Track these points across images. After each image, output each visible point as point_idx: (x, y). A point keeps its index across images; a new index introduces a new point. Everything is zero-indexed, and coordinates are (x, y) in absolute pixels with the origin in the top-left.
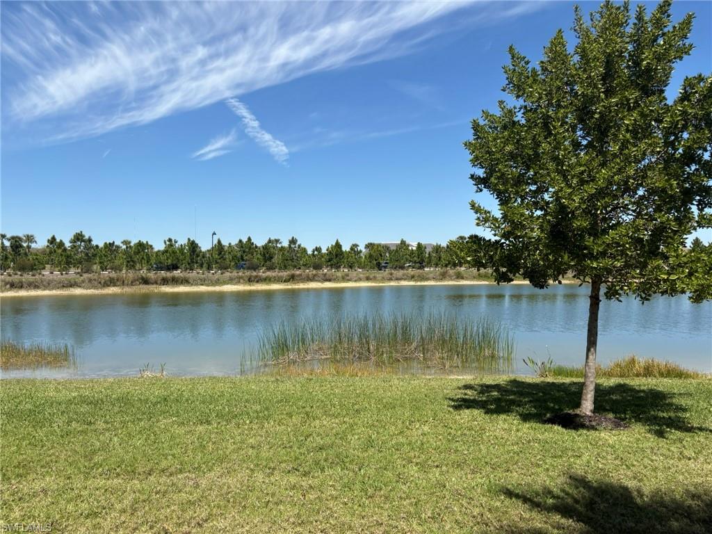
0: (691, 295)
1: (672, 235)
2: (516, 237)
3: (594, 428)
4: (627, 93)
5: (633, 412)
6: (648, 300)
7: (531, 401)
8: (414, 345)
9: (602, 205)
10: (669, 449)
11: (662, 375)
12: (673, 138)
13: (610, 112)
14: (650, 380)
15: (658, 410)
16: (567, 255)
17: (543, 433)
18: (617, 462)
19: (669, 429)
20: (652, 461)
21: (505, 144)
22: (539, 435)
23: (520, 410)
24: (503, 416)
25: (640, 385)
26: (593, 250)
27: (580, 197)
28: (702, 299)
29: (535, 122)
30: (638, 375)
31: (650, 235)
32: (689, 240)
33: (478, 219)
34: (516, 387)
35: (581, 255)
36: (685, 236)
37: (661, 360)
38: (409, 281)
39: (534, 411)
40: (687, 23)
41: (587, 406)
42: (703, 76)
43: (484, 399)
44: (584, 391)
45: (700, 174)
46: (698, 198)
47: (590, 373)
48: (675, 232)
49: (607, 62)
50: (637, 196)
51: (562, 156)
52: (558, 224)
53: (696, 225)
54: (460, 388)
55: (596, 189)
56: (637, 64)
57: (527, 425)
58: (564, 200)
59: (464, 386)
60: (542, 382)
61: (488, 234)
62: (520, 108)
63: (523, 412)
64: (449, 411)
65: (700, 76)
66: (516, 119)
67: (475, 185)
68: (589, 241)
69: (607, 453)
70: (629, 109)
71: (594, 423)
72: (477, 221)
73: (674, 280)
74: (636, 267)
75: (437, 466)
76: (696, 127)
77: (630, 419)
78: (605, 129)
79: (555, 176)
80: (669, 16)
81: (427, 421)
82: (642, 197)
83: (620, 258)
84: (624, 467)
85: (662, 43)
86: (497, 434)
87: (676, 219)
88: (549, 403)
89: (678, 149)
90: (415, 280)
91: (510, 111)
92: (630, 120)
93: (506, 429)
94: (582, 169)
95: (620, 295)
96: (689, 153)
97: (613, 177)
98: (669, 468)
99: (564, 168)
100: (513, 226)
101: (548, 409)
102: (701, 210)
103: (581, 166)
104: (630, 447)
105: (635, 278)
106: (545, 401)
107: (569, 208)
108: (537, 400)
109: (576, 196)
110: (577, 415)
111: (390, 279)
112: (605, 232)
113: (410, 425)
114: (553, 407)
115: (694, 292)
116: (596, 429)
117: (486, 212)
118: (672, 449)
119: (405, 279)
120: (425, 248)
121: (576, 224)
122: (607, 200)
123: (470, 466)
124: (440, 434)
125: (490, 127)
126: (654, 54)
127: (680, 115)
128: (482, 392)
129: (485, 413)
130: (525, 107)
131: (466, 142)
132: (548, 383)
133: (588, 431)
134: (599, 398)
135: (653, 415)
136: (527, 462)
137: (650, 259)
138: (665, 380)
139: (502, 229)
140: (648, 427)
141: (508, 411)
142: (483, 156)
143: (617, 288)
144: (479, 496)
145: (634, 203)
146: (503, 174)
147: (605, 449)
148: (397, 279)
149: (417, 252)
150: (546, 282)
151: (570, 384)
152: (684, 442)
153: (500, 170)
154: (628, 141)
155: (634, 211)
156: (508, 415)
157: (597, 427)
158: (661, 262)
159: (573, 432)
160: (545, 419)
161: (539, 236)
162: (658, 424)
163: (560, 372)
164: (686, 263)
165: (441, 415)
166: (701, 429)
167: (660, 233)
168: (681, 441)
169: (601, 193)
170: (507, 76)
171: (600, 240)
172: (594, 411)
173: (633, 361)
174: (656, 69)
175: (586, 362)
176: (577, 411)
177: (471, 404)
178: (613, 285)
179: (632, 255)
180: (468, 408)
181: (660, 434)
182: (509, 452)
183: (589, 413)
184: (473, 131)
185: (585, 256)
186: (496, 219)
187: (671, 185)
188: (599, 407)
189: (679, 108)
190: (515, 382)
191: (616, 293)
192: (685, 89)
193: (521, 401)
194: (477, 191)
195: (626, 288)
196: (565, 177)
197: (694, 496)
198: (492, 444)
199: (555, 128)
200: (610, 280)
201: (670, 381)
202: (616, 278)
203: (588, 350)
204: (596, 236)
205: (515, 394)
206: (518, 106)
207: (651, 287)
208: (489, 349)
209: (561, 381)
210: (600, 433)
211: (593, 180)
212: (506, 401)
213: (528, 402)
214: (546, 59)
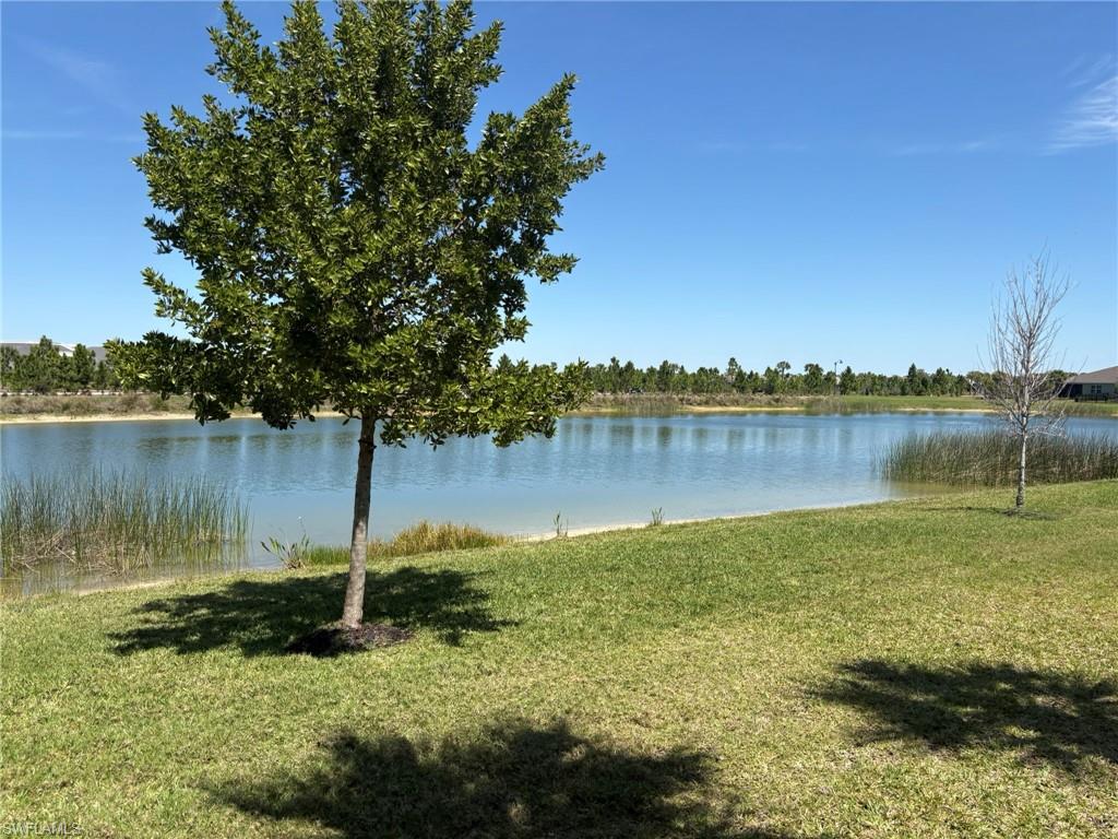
0: (496, 435)
1: (473, 347)
2: (232, 340)
3: (361, 648)
4: (411, 118)
5: (419, 611)
6: (441, 443)
7: (265, 618)
8: (60, 534)
9: (375, 292)
10: (463, 664)
11: (460, 545)
12: (475, 202)
13: (387, 143)
14: (444, 556)
15: (453, 603)
16: (318, 372)
17: (280, 673)
18: (393, 700)
19: (464, 631)
20: (440, 687)
21: (215, 169)
22: (273, 679)
23: (244, 636)
24: (212, 654)
25: (430, 567)
26: (361, 364)
27: (340, 276)
28: (510, 441)
29: (269, 139)
30: (430, 549)
31: (445, 346)
32: (495, 357)
33: (162, 303)
34: (242, 595)
35: (342, 373)
36: (489, 351)
37: (460, 525)
38: (56, 416)
39: (268, 633)
40: (494, 33)
41: (353, 613)
42: (513, 116)
43: (182, 624)
44: (349, 592)
45: (509, 262)
46: (505, 296)
47: (358, 561)
48: (477, 344)
49: (383, 63)
50: (427, 287)
51: (310, 202)
52: (305, 320)
53: (502, 334)
54: (136, 611)
55: (364, 265)
56: (426, 79)
57: (255, 662)
58: (313, 279)
59: (146, 605)
60: (289, 579)
61: (180, 331)
62: (243, 113)
63: (249, 638)
64: (107, 661)
65: (510, 116)
66: (237, 133)
67: (156, 239)
68: (354, 350)
69: (378, 687)
70: (415, 147)
71: (362, 641)
72: (158, 308)
73: (475, 415)
74: (427, 395)
75: (64, 784)
76: (504, 191)
77: (414, 623)
78: (380, 171)
79: (296, 235)
80: (470, 15)
81: (55, 690)
82: (435, 289)
83: (403, 380)
84: (402, 706)
85: (461, 51)
86: (196, 691)
87: (479, 324)
88: (294, 618)
89: (481, 220)
90: (72, 414)
91: (226, 117)
92: (416, 161)
93: (214, 678)
94: (344, 230)
95: (403, 437)
96: (495, 228)
97: (390, 248)
98: (464, 694)
99: (314, 224)
100: (226, 319)
101: (292, 627)
102: (509, 314)
103: (342, 224)
104: (411, 671)
105: (424, 410)
106: (289, 614)
107: (321, 293)
108: (277, 614)
109: (333, 274)
110: (337, 631)
111: (17, 412)
112: (380, 336)
113: (15, 703)
114: (301, 623)
115: (500, 431)
116: (365, 650)
117: (176, 292)
118: (467, 662)
119: (50, 412)
120: (93, 354)
121: (333, 321)
122: (381, 284)
123: (133, 768)
124: (80, 713)
125: (188, 139)
126: (449, 67)
127: (483, 167)
128: (178, 613)
129: (179, 654)
130: (252, 112)
131: (140, 159)
132: (298, 579)
133: (353, 654)
134: (372, 597)
135: (444, 612)
136: (247, 735)
137: (445, 382)
138: (464, 552)
139: (208, 323)
140: (437, 633)
141: (224, 642)
142: (167, 185)
143: (400, 426)
144: (145, 830)
145: (423, 296)
146: (208, 224)
147: (374, 682)
148: (32, 412)
149: (74, 362)
150: (290, 418)
151: (332, 578)
152: (484, 649)
153: (200, 214)
154: (412, 194)
155: (423, 308)
156: (223, 650)
157: (367, 646)
158: (458, 387)
159: (328, 662)
160: (286, 645)
161: (273, 339)
162: (450, 625)
163: (320, 557)
164: (490, 389)
165: (86, 671)
166: (504, 623)
167: (457, 342)
168: (479, 646)
169: (372, 273)
170: (216, 47)
171: (372, 349)
172: (362, 622)
173: (424, 529)
174: (453, 92)
175: (353, 544)
176: (337, 625)
177: (152, 639)
178: (394, 423)
179: (421, 376)
180: (147, 647)
181: (454, 640)
182: (214, 722)
183: (355, 626)
184: (149, 137)
185: (349, 375)
186: (196, 306)
187: (472, 272)
188: (370, 612)
189: (483, 158)
190: (243, 586)
191: (397, 434)
192: (489, 130)
193: (248, 620)
194: (160, 252)
195: (411, 426)
196: (315, 240)
197: (496, 733)
198: (184, 713)
199: (297, 153)
200: (390, 414)
201: (469, 554)
202: (397, 411)
203: (356, 525)
204: (366, 343)
205: (238, 608)
206: (238, 109)
207: (445, 424)
208: (205, 529)
209: (318, 574)
210: (369, 656)
211: (361, 251)
212: (221, 623)
213: (260, 618)
214: (287, 39)
